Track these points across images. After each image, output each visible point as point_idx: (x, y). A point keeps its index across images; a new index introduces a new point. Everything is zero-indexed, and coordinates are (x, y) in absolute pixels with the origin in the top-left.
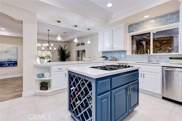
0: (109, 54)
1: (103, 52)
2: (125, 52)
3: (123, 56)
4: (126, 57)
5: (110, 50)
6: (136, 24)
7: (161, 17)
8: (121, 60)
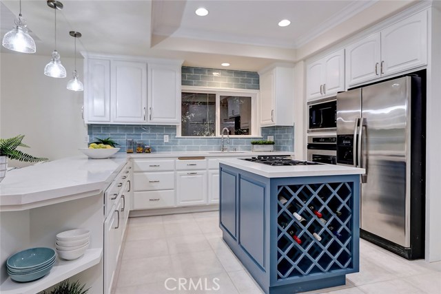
1: (94, 127)
3: (166, 139)
4: (175, 141)
5: (140, 121)
6: (197, 70)
8: (162, 149)
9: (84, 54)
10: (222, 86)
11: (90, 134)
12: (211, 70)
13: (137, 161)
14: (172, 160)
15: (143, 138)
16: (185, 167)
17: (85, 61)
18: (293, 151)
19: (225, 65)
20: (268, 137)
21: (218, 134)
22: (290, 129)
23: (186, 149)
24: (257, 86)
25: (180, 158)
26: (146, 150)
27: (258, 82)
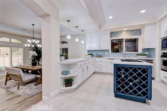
0: (94, 52)
1: (88, 51)
2: (108, 51)
3: (106, 53)
4: (109, 54)
5: (98, 49)
6: (116, 32)
7: (131, 31)
8: (105, 56)
9: (86, 34)
10: (125, 36)
11: (88, 52)
12: (121, 32)
13: (96, 59)
14: (106, 59)
15: (100, 53)
16: (109, 61)
17: (86, 35)
18: (155, 58)
19: (125, 29)
20: (146, 52)
21: (124, 52)
22: (154, 49)
23: (112, 56)
24: (140, 34)
25: (108, 59)
26: (100, 56)
27: (141, 32)
